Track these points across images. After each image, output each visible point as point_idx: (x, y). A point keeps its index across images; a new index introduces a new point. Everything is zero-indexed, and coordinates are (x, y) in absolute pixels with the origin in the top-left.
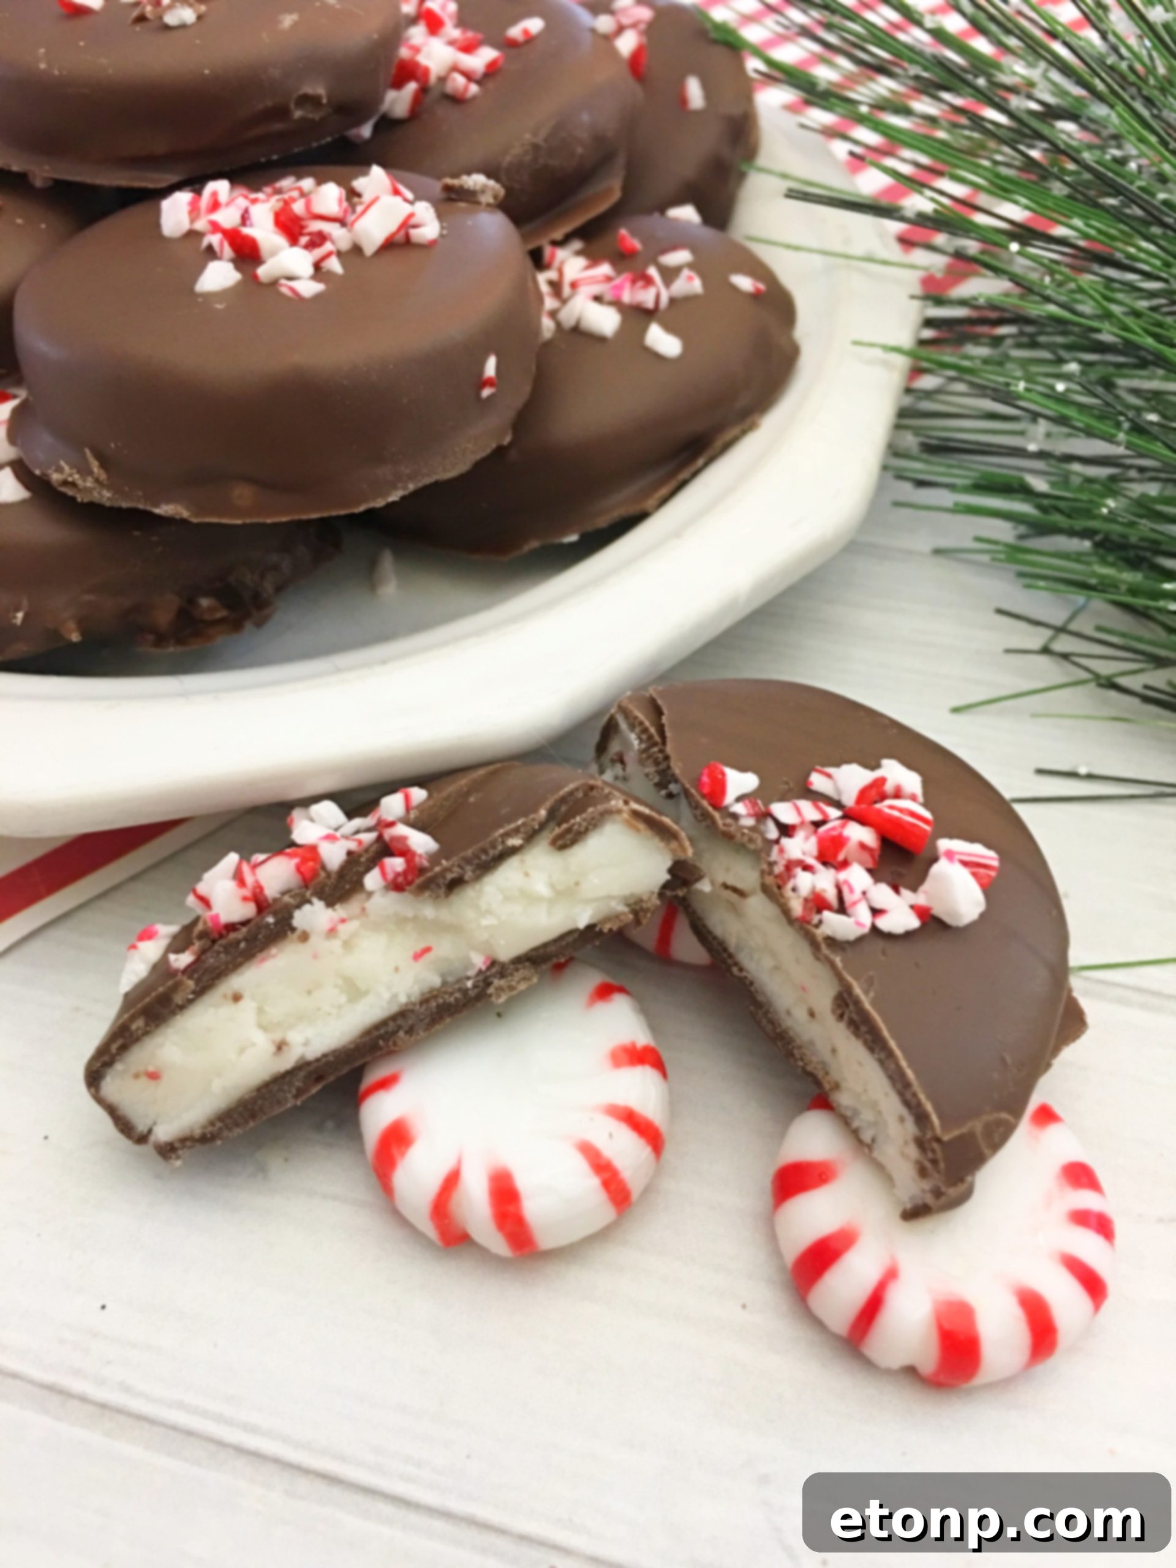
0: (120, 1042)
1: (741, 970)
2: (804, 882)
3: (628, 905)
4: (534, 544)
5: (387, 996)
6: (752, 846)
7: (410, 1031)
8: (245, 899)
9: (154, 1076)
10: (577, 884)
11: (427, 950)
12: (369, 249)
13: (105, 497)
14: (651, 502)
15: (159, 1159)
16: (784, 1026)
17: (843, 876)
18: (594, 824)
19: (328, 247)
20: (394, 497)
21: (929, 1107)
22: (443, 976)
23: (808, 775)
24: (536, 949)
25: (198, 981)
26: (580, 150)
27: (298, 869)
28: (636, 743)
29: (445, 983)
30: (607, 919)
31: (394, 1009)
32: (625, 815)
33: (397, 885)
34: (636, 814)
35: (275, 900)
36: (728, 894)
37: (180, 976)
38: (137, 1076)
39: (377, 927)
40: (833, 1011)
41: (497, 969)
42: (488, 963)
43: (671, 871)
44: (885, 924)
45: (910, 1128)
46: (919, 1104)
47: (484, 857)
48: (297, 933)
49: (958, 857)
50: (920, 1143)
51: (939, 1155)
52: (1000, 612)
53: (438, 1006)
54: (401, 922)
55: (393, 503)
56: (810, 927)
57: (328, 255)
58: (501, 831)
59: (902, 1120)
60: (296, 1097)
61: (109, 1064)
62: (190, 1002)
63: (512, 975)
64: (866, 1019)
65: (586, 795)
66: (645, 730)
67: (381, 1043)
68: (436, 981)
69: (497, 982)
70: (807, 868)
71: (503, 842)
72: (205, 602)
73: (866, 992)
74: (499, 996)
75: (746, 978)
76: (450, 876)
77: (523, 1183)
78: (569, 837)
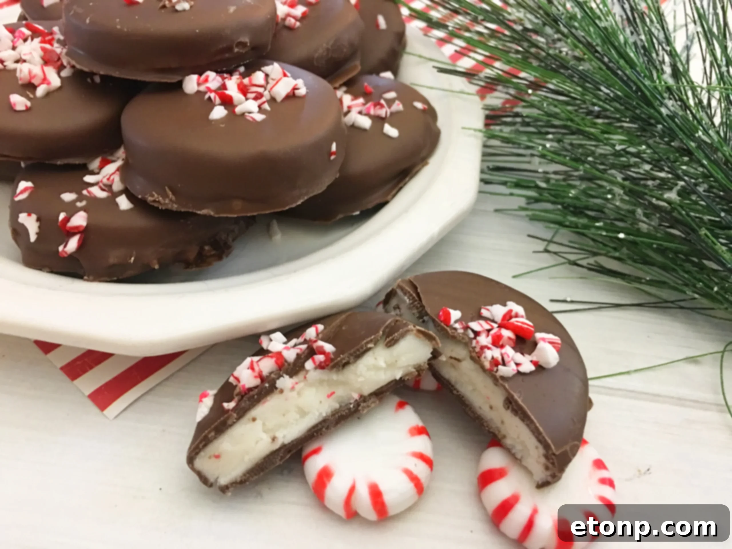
0: (203, 443)
1: (458, 391)
2: (489, 354)
3: (415, 368)
4: (340, 216)
5: (317, 414)
6: (464, 341)
7: (328, 428)
8: (256, 377)
9: (217, 457)
10: (396, 361)
11: (333, 393)
12: (279, 99)
13: (175, 207)
14: (390, 197)
15: (220, 493)
16: (479, 413)
17: (503, 351)
18: (403, 336)
19: (264, 99)
20: (299, 203)
21: (549, 441)
22: (340, 403)
23: (480, 309)
24: (378, 389)
25: (238, 414)
26: (345, 50)
27: (276, 362)
28: (408, 301)
29: (341, 406)
30: (407, 375)
31: (321, 419)
32: (415, 332)
33: (321, 366)
34: (419, 331)
35: (267, 377)
36: (453, 361)
37: (230, 412)
38: (210, 457)
39: (311, 385)
40: (504, 406)
41: (364, 399)
42: (359, 397)
43: (432, 353)
44: (522, 369)
45: (541, 451)
46: (545, 441)
47: (358, 353)
48: (278, 390)
49: (547, 340)
50: (546, 457)
51: (555, 461)
52: (529, 236)
53: (339, 417)
54: (321, 382)
55: (299, 206)
56: (494, 373)
57: (264, 103)
58: (365, 341)
59: (537, 448)
60: (281, 460)
61: (197, 454)
62: (234, 423)
63: (368, 401)
64: (520, 408)
65: (395, 324)
66: (411, 295)
67: (315, 434)
68: (337, 406)
69: (362, 404)
70: (489, 348)
71: (366, 346)
72: (207, 248)
73: (519, 397)
74: (363, 410)
75: (460, 395)
76: (344, 361)
77: (383, 488)
78: (393, 342)
